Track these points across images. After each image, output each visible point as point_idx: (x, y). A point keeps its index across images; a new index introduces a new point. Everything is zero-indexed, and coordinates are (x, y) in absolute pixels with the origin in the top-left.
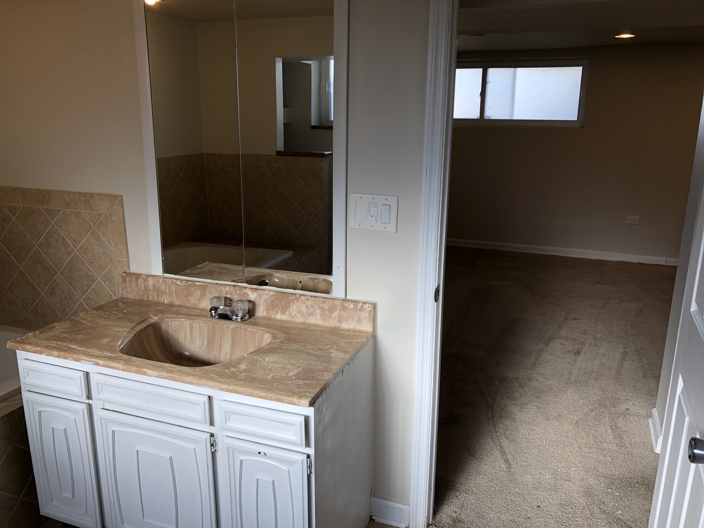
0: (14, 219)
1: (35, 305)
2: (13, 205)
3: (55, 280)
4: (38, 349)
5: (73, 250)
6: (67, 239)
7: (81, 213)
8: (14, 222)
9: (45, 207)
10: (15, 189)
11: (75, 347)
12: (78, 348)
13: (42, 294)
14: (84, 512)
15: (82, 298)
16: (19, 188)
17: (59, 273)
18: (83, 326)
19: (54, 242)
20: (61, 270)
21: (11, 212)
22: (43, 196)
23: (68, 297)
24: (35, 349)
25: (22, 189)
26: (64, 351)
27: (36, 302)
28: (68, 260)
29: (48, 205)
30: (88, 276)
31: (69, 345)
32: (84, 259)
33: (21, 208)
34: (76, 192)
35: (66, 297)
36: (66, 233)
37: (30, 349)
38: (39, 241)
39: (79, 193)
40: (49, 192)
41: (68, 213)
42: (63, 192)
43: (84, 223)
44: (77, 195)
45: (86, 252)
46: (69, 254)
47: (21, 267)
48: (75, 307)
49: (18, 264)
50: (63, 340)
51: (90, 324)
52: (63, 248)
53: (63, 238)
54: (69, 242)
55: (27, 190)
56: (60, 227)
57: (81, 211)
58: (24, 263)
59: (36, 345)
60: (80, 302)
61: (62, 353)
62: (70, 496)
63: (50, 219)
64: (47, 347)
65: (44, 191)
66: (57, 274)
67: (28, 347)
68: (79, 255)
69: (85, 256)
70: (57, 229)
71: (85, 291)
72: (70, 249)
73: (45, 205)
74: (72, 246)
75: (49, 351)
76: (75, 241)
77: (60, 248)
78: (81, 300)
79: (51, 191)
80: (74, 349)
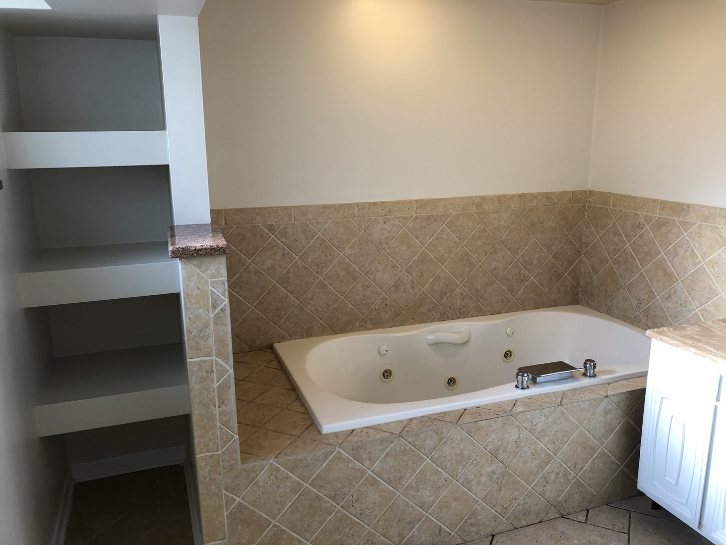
0: (647, 227)
1: (648, 306)
2: (650, 214)
3: (674, 287)
4: (676, 342)
5: (700, 262)
6: (696, 251)
7: (718, 228)
8: (647, 230)
9: (681, 219)
10: (655, 201)
11: (712, 350)
12: (715, 351)
13: (658, 297)
14: (684, 502)
15: (699, 309)
16: (658, 200)
17: (679, 281)
18: (713, 333)
19: (681, 252)
20: (682, 279)
21: (646, 221)
22: (681, 209)
23: (683, 305)
24: (672, 342)
25: (662, 201)
26: (702, 350)
27: (650, 304)
28: (692, 271)
29: (684, 217)
30: (711, 289)
31: (705, 347)
32: (711, 272)
33: (656, 218)
34: (718, 208)
35: (681, 304)
36: (697, 245)
37: (668, 341)
38: (667, 250)
39: (721, 209)
40: (688, 206)
41: (704, 227)
42: (703, 207)
43: (719, 238)
44: (718, 210)
45: (715, 265)
46: (695, 265)
47: (642, 270)
48: (689, 316)
49: (641, 268)
50: (698, 341)
51: (720, 333)
52: (689, 259)
53: (693, 250)
54: (697, 254)
55: (666, 202)
56: (692, 238)
57: (719, 226)
58: (647, 267)
59: (673, 338)
60: (695, 312)
61: (700, 352)
62: (674, 482)
63: (683, 231)
64: (684, 343)
65: (684, 204)
66: (677, 282)
67: (666, 338)
68: (706, 267)
69: (712, 269)
70: (688, 241)
71: (704, 303)
72: (697, 260)
73: (681, 218)
74: (700, 258)
75: (687, 347)
76: (704, 254)
77: (687, 258)
78: (697, 310)
79: (690, 204)
80: (711, 351)
